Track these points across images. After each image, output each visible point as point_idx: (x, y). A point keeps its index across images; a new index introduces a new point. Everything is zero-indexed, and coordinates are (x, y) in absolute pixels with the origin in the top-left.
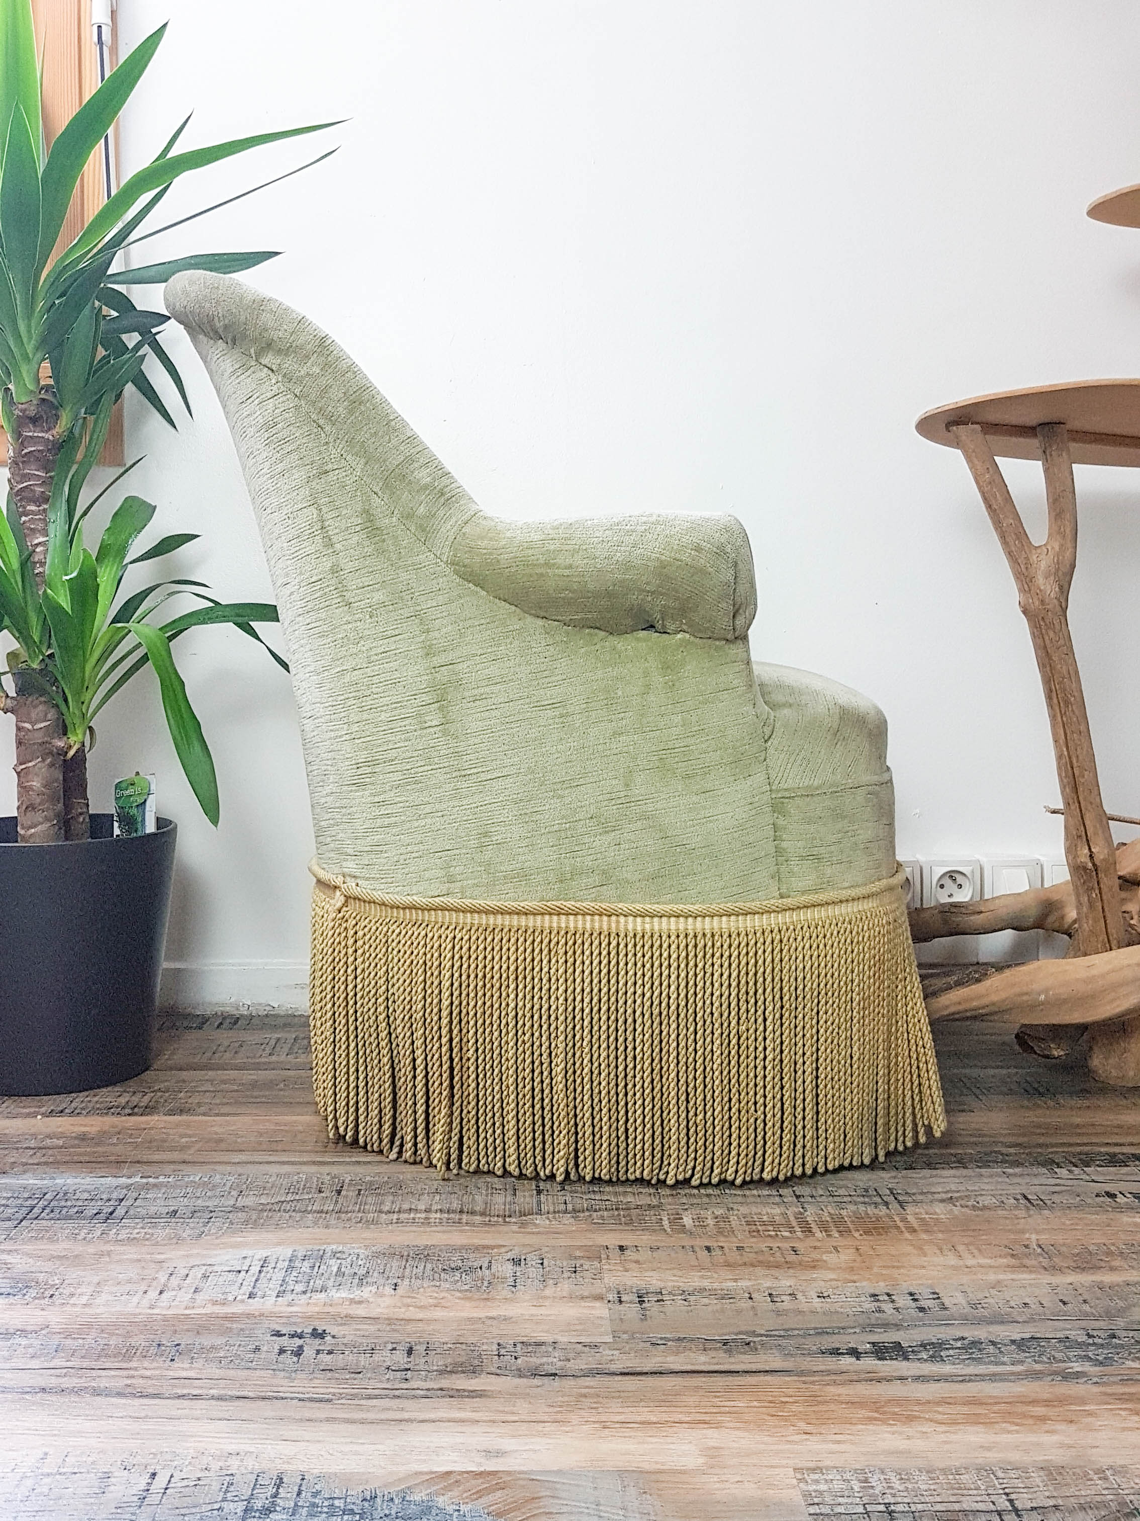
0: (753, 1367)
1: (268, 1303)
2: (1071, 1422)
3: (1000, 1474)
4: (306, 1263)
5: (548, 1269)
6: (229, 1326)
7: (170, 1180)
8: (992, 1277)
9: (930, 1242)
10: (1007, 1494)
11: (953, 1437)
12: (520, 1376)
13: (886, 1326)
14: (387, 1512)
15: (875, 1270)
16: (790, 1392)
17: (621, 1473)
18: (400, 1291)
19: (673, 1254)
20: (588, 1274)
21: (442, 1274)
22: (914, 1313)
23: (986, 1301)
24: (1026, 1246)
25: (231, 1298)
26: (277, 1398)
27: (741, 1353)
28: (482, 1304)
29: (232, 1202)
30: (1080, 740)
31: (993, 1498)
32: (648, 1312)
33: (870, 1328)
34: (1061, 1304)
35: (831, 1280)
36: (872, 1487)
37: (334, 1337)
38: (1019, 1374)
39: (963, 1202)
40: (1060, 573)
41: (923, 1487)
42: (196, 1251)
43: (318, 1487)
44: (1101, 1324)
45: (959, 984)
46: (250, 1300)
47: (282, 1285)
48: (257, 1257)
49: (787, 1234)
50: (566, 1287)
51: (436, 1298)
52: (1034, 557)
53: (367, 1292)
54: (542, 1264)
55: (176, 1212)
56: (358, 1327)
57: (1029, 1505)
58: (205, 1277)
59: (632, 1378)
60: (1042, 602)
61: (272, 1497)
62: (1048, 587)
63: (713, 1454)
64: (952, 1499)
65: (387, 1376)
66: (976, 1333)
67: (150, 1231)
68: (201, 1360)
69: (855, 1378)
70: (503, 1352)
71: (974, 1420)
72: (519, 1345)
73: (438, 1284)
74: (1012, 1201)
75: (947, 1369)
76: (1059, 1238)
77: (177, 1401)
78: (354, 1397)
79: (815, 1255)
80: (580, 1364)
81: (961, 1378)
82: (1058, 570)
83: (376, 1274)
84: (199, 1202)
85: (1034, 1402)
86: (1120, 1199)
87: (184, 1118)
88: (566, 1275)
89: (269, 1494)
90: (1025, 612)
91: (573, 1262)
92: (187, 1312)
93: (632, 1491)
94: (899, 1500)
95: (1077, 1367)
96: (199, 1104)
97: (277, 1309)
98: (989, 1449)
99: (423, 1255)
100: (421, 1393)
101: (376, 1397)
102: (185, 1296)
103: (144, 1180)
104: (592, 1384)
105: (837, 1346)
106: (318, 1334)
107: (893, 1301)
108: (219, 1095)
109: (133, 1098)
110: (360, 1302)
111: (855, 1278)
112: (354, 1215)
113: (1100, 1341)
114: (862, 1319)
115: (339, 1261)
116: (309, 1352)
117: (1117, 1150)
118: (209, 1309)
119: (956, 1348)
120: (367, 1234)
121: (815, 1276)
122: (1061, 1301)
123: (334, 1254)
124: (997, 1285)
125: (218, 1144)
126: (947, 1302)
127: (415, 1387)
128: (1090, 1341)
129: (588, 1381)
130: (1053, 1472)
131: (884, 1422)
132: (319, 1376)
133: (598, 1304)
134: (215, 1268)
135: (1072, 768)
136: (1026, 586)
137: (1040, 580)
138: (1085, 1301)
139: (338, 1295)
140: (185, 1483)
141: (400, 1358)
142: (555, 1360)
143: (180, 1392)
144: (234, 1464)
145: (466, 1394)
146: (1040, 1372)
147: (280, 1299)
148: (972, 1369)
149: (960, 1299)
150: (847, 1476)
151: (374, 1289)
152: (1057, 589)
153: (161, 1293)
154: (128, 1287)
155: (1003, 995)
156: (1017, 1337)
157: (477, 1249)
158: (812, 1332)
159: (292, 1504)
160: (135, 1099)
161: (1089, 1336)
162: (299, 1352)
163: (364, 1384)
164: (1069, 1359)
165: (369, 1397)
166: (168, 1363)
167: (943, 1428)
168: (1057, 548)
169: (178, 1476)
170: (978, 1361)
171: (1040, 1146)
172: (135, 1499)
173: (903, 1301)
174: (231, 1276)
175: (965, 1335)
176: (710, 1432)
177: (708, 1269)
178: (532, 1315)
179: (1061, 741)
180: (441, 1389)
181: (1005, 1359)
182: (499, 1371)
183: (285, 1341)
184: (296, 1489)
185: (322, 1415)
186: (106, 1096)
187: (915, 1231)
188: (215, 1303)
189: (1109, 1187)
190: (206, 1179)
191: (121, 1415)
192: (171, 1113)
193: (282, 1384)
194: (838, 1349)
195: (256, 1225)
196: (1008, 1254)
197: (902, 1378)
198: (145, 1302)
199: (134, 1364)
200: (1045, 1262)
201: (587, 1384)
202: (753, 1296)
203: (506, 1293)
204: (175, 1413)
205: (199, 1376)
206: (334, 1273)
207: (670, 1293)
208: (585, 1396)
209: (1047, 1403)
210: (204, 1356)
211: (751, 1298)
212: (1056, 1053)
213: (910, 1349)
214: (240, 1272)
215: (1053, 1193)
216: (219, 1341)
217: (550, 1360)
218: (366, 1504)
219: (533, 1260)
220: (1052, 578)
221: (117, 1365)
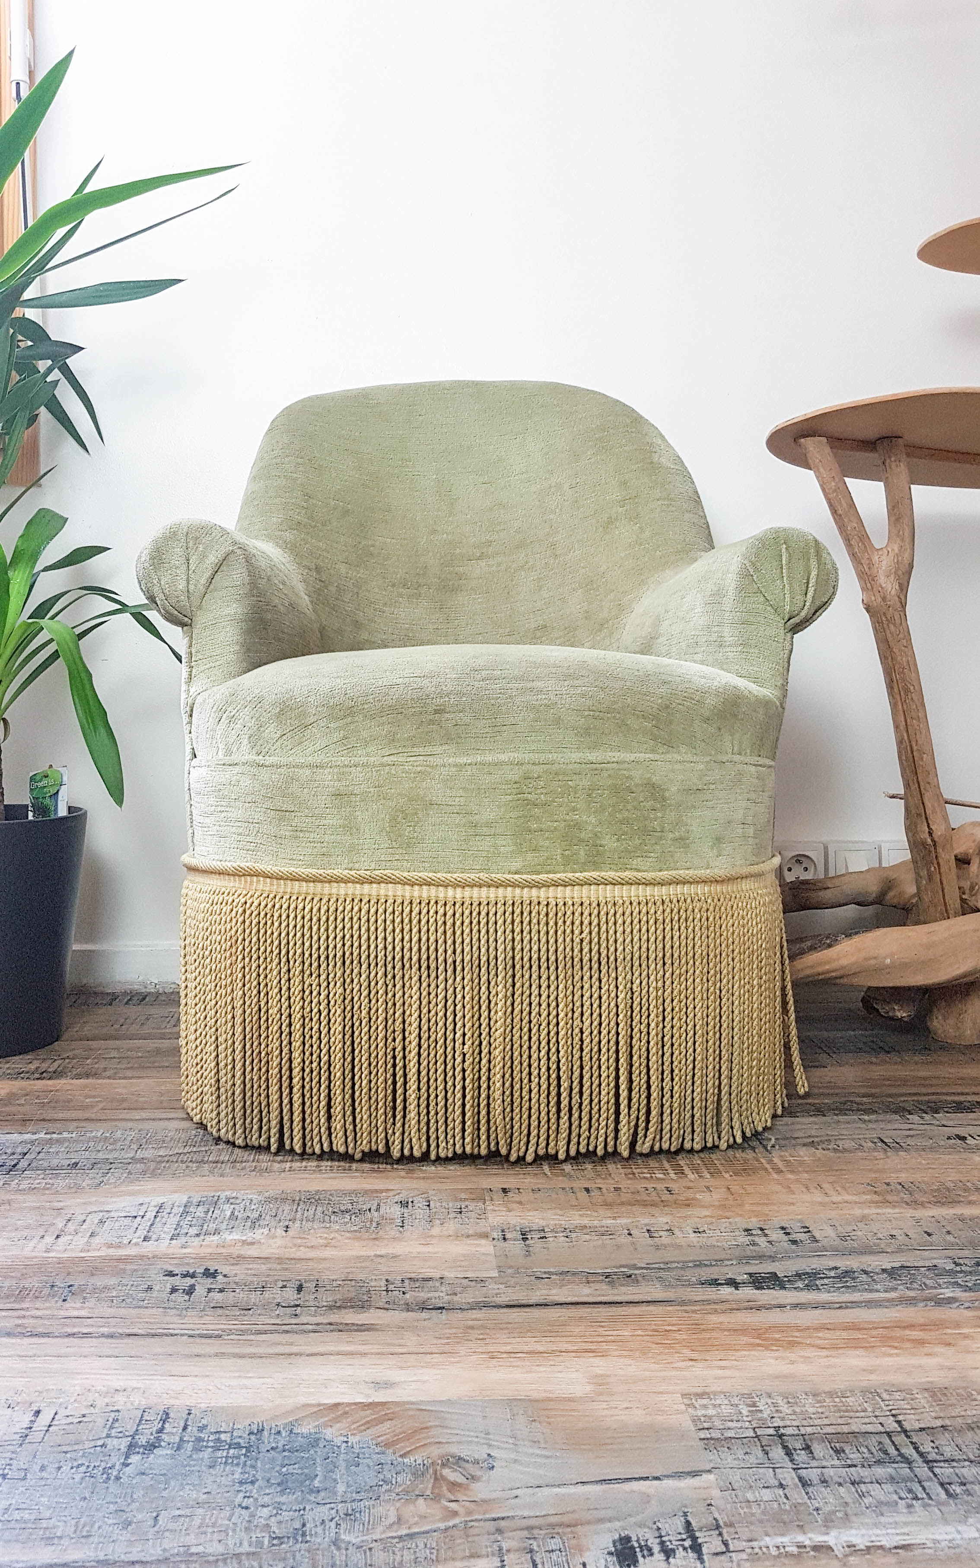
0: (636, 1298)
1: (162, 1246)
2: (950, 1344)
3: (885, 1396)
4: (200, 1208)
5: (434, 1210)
6: (122, 1267)
7: (73, 1135)
8: (858, 1212)
9: (797, 1181)
10: (893, 1416)
11: (833, 1361)
12: (408, 1310)
13: (761, 1257)
14: (274, 1445)
15: (747, 1207)
16: (673, 1320)
17: (511, 1402)
18: (291, 1232)
19: (554, 1196)
20: (473, 1215)
21: (332, 1217)
22: (786, 1245)
23: (854, 1233)
24: (888, 1184)
25: (126, 1241)
26: (167, 1335)
27: (623, 1285)
28: (371, 1243)
29: (131, 1155)
30: (919, 726)
31: (881, 1420)
32: (531, 1249)
33: (746, 1259)
34: (925, 1235)
35: (706, 1216)
36: (761, 1411)
37: (225, 1276)
38: (893, 1300)
39: (824, 1146)
40: (900, 573)
41: (811, 1410)
42: (94, 1199)
43: (204, 1422)
44: (966, 1253)
45: (813, 948)
46: (145, 1243)
47: (176, 1229)
48: (153, 1204)
49: (661, 1176)
50: (452, 1226)
51: (326, 1238)
52: (877, 557)
53: (259, 1234)
54: (429, 1206)
55: (76, 1164)
56: (251, 1266)
57: (917, 1426)
58: (102, 1222)
59: (518, 1310)
60: (884, 599)
61: (158, 1432)
62: (890, 586)
63: (600, 1382)
64: (840, 1421)
65: (277, 1312)
66: (848, 1263)
67: (51, 1181)
68: (93, 1300)
69: (735, 1306)
70: (391, 1287)
71: (854, 1344)
72: (407, 1281)
73: (328, 1225)
74: (870, 1144)
75: (823, 1297)
76: (918, 1177)
77: (67, 1340)
78: (243, 1332)
79: (689, 1194)
80: (468, 1298)
81: (838, 1305)
82: (897, 570)
83: (268, 1218)
84: (101, 1155)
85: (911, 1326)
86: (970, 1141)
87: (90, 1081)
88: (452, 1215)
89: (155, 1429)
90: (868, 610)
91: (458, 1204)
92: (83, 1255)
93: (521, 1420)
94: (788, 1423)
95: (948, 1293)
96: (105, 1069)
97: (170, 1251)
98: (871, 1372)
99: (313, 1199)
100: (310, 1327)
101: (265, 1332)
102: (81, 1240)
103: (48, 1136)
104: (478, 1316)
105: (716, 1277)
106: (209, 1274)
107: (766, 1235)
108: (125, 1061)
109: (43, 1065)
110: (253, 1244)
111: (727, 1214)
112: (248, 1164)
113: (968, 1269)
114: (737, 1252)
115: (232, 1206)
116: (200, 1291)
117: (962, 1098)
118: (104, 1252)
119: (829, 1278)
120: (262, 1181)
121: (689, 1213)
122: (926, 1232)
123: (228, 1200)
124: (864, 1219)
125: (121, 1103)
126: (817, 1234)
127: (305, 1322)
128: (958, 1269)
129: (475, 1314)
130: (936, 1393)
131: (767, 1348)
132: (209, 1313)
133: (483, 1242)
134: (112, 1214)
135: (912, 752)
136: (869, 585)
137: (882, 580)
138: (948, 1233)
139: (231, 1237)
140: (70, 1420)
141: (290, 1295)
142: (441, 1294)
143: (70, 1330)
144: (120, 1401)
145: (355, 1328)
146: (914, 1298)
147: (174, 1241)
148: (848, 1297)
149: (830, 1232)
150: (735, 1400)
151: (266, 1231)
152: (897, 587)
153: (58, 1237)
154: (25, 1233)
155: (853, 959)
156: (888, 1266)
157: (366, 1192)
158: (690, 1265)
159: (177, 1439)
160: (44, 1066)
161: (957, 1264)
162: (190, 1291)
163: (254, 1320)
164: (939, 1285)
165: (260, 1333)
166: (60, 1303)
167: (824, 1353)
168: (897, 551)
169: (62, 1413)
170: (854, 1289)
171: (891, 1096)
172: (17, 1437)
173: (776, 1235)
174: (127, 1221)
175: (838, 1265)
176: (596, 1361)
177: (588, 1209)
178: (419, 1253)
179: (902, 728)
180: (330, 1324)
181: (879, 1287)
182: (387, 1306)
183: (177, 1281)
184: (182, 1424)
185: (211, 1350)
186: (17, 1063)
187: (782, 1171)
188: (110, 1246)
189: (961, 1132)
190: (108, 1135)
191: (9, 1353)
192: (78, 1077)
193: (174, 1322)
194: (716, 1280)
195: (153, 1175)
196: (872, 1191)
197: (780, 1306)
198: (42, 1246)
199: (24, 1305)
200: (907, 1197)
201: (474, 1317)
202: (632, 1232)
203: (394, 1232)
204: (64, 1351)
205: (90, 1315)
206: (227, 1217)
207: (552, 1231)
208: (472, 1328)
209: (923, 1327)
210: (96, 1295)
211: (630, 1234)
212: (899, 1014)
213: (786, 1279)
214: (136, 1217)
215: (908, 1136)
216: (113, 1281)
217: (437, 1294)
218: (253, 1437)
219: (420, 1202)
220: (892, 576)
221: (9, 1306)
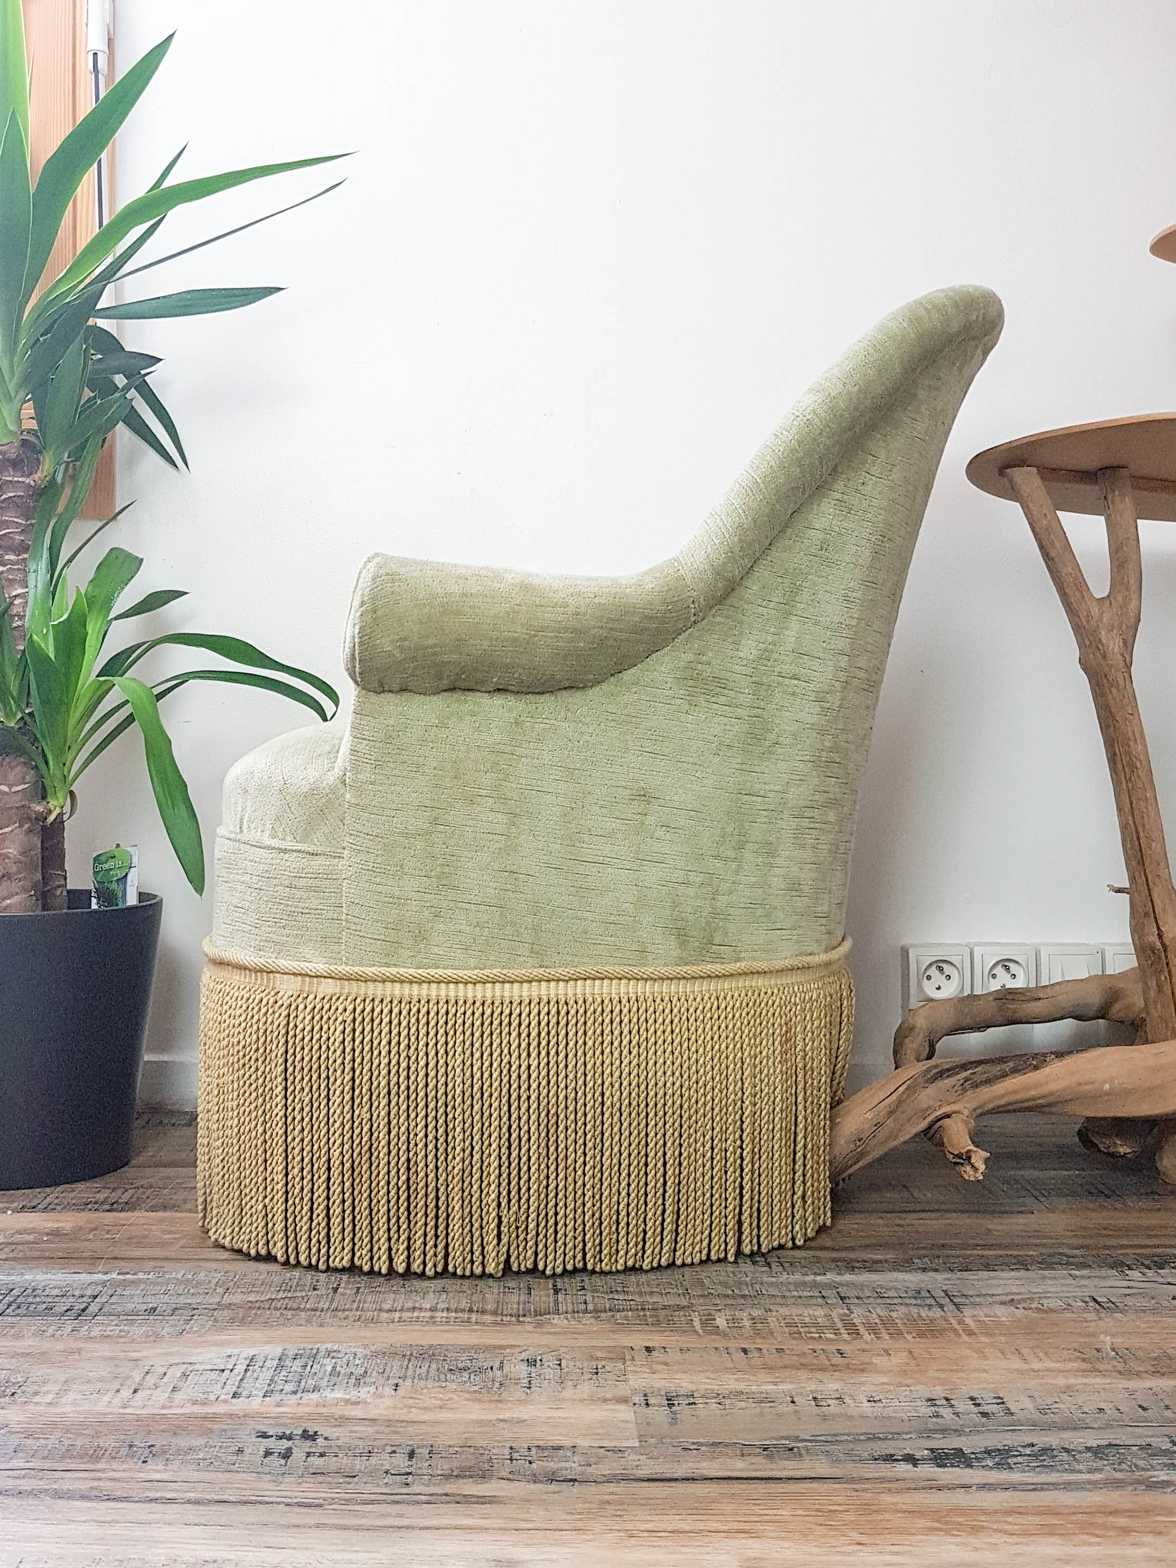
0: (797, 1474)
1: (255, 1404)
2: (1160, 1533)
4: (297, 1362)
5: (566, 1367)
6: (209, 1426)
7: (150, 1277)
8: (1061, 1381)
9: (991, 1346)
13: (944, 1431)
15: (931, 1374)
16: (840, 1499)
18: (401, 1391)
19: (705, 1356)
20: (610, 1376)
21: (449, 1375)
22: (977, 1419)
23: (1056, 1406)
24: (1099, 1350)
25: (212, 1397)
26: (261, 1503)
27: (783, 1459)
28: (493, 1405)
29: (217, 1300)
32: (678, 1416)
33: (928, 1432)
34: (1139, 1409)
35: (883, 1384)
37: (326, 1439)
38: (1097, 1484)
39: (1025, 1305)
42: (175, 1349)
46: (234, 1400)
47: (269, 1385)
48: (242, 1355)
49: (832, 1336)
50: (586, 1388)
51: (441, 1401)
53: (364, 1393)
54: (560, 1365)
55: (155, 1309)
56: (355, 1429)
58: (185, 1375)
59: (661, 1484)
65: (386, 1481)
66: (1046, 1439)
67: (125, 1328)
68: (177, 1462)
69: (912, 1487)
70: (515, 1456)
71: (1049, 1531)
72: (534, 1450)
73: (444, 1384)
74: (1081, 1304)
75: (1015, 1475)
76: (1134, 1342)
77: (148, 1505)
78: (348, 1502)
79: (864, 1358)
80: (604, 1469)
83: (374, 1374)
84: (181, 1299)
85: (1116, 1512)
87: (168, 1214)
88: (587, 1376)
91: (594, 1364)
92: (165, 1412)
95: (1162, 1475)
96: (185, 1201)
97: (263, 1409)
98: (1067, 1562)
99: (426, 1354)
100: (424, 1498)
101: (372, 1502)
102: (162, 1396)
103: (122, 1277)
104: (616, 1490)
105: (892, 1452)
106: (308, 1436)
107: (952, 1406)
109: (113, 1194)
110: (358, 1404)
111: (908, 1381)
112: (352, 1313)
114: (918, 1422)
115: (333, 1361)
116: (300, 1456)
118: (189, 1409)
119: (1024, 1456)
120: (365, 1333)
121: (863, 1379)
122: (1143, 1408)
123: (328, 1353)
124: (1068, 1389)
126: (1012, 1406)
127: (418, 1491)
128: (1175, 1448)
129: (611, 1488)
131: (947, 1533)
132: (309, 1479)
133: (622, 1407)
134: (196, 1367)
138: (1167, 1407)
139: (332, 1395)
141: (401, 1461)
142: (574, 1465)
143: (152, 1495)
145: (475, 1499)
146: (1122, 1481)
147: (268, 1396)
149: (1029, 1405)
151: (372, 1389)
153: (135, 1391)
154: (96, 1383)
156: (1094, 1444)
157: (487, 1349)
158: (862, 1437)
160: (115, 1196)
161: (1174, 1443)
162: (287, 1455)
163: (360, 1488)
164: (1153, 1467)
165: (365, 1503)
166: (140, 1464)
167: (1014, 1539)
170: (1052, 1468)
171: (1109, 1247)
173: (964, 1406)
174: (214, 1375)
175: (1035, 1442)
177: (746, 1372)
178: (549, 1418)
180: (446, 1495)
181: (1081, 1467)
182: (511, 1476)
183: (271, 1443)
185: (311, 1520)
186: (83, 1191)
187: (973, 1333)
188: (195, 1403)
190: (190, 1276)
192: (153, 1209)
193: (267, 1488)
194: (892, 1456)
195: (243, 1323)
196: (1078, 1358)
197: (965, 1487)
198: (116, 1401)
199: (99, 1466)
200: (1119, 1366)
201: (610, 1490)
202: (795, 1400)
203: (520, 1395)
204: (146, 1518)
205: (174, 1479)
206: (328, 1374)
207: (703, 1396)
208: (608, 1503)
209: (1130, 1513)
210: (182, 1460)
211: (793, 1402)
212: (1121, 1151)
213: (973, 1456)
214: (223, 1371)
215: (1126, 1295)
216: (200, 1442)
217: (568, 1465)
219: (551, 1361)
221: (82, 1467)
